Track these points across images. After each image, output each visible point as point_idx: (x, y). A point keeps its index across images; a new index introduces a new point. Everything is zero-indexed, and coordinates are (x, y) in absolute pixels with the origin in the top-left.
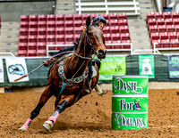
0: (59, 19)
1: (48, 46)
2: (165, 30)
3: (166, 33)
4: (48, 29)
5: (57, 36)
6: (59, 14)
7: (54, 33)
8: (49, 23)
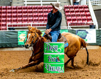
0: (14, 9)
1: (7, 24)
2: (74, 15)
3: (75, 17)
4: (8, 15)
5: (13, 19)
6: (14, 6)
7: (11, 16)
8: (8, 11)
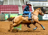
0: (4, 6)
1: (1, 12)
4: (2, 8)
5: (3, 10)
6: (4, 5)
8: (2, 7)
